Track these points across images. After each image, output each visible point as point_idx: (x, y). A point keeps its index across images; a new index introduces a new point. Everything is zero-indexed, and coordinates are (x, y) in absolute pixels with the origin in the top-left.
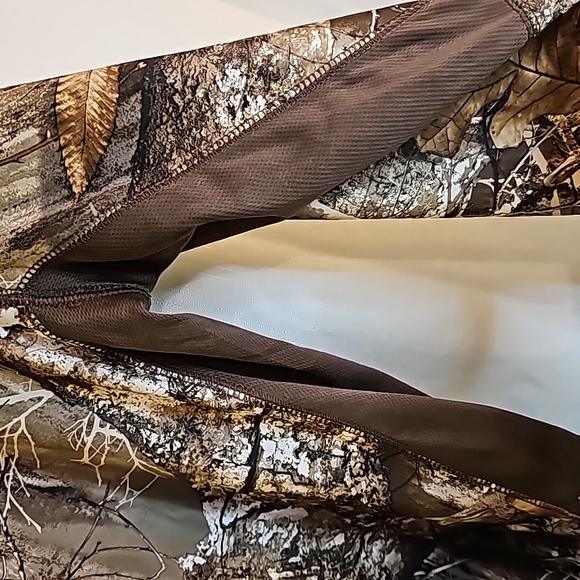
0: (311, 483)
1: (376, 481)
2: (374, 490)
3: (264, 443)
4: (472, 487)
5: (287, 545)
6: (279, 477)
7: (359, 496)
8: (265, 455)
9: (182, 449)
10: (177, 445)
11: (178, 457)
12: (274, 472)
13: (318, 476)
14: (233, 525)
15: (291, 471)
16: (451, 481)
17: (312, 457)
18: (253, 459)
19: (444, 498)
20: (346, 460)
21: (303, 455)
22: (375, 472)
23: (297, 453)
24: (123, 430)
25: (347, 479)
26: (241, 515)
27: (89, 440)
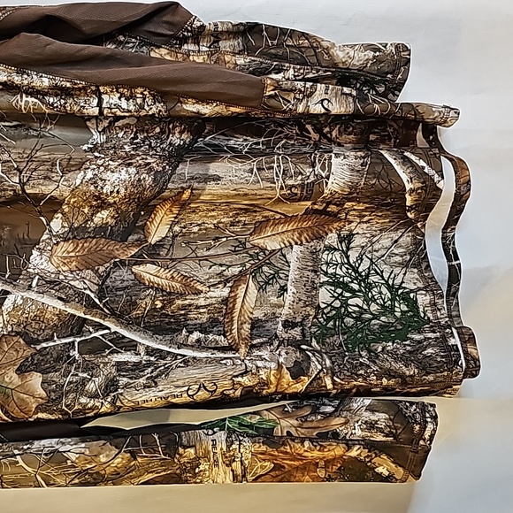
0: (129, 111)
1: (160, 106)
2: (160, 111)
3: (103, 96)
4: (208, 104)
5: (132, 136)
6: (113, 111)
7: (154, 114)
8: (105, 102)
9: (66, 103)
10: (63, 101)
11: (65, 107)
12: (111, 109)
13: (132, 108)
14: (104, 130)
15: (118, 107)
16: (197, 103)
17: (127, 99)
18: (100, 104)
19: (195, 110)
20: (144, 99)
21: (123, 99)
22: (159, 103)
23: (120, 98)
24: (36, 98)
25: (146, 107)
26: (106, 125)
27: (23, 104)
